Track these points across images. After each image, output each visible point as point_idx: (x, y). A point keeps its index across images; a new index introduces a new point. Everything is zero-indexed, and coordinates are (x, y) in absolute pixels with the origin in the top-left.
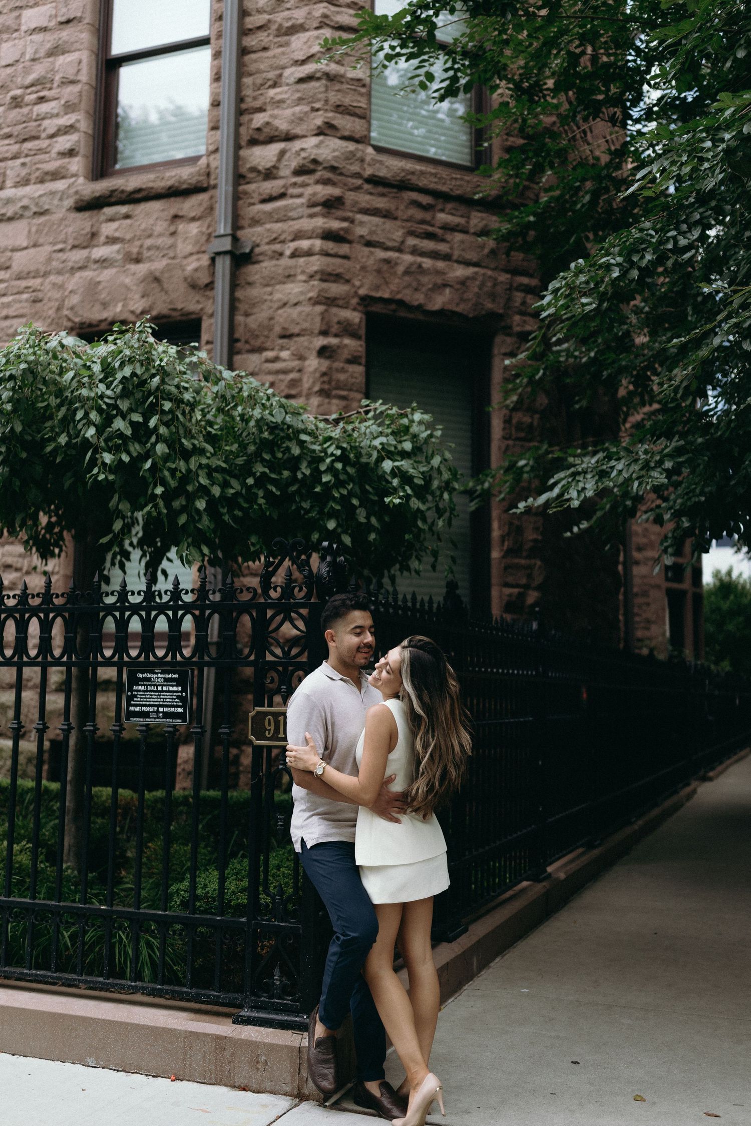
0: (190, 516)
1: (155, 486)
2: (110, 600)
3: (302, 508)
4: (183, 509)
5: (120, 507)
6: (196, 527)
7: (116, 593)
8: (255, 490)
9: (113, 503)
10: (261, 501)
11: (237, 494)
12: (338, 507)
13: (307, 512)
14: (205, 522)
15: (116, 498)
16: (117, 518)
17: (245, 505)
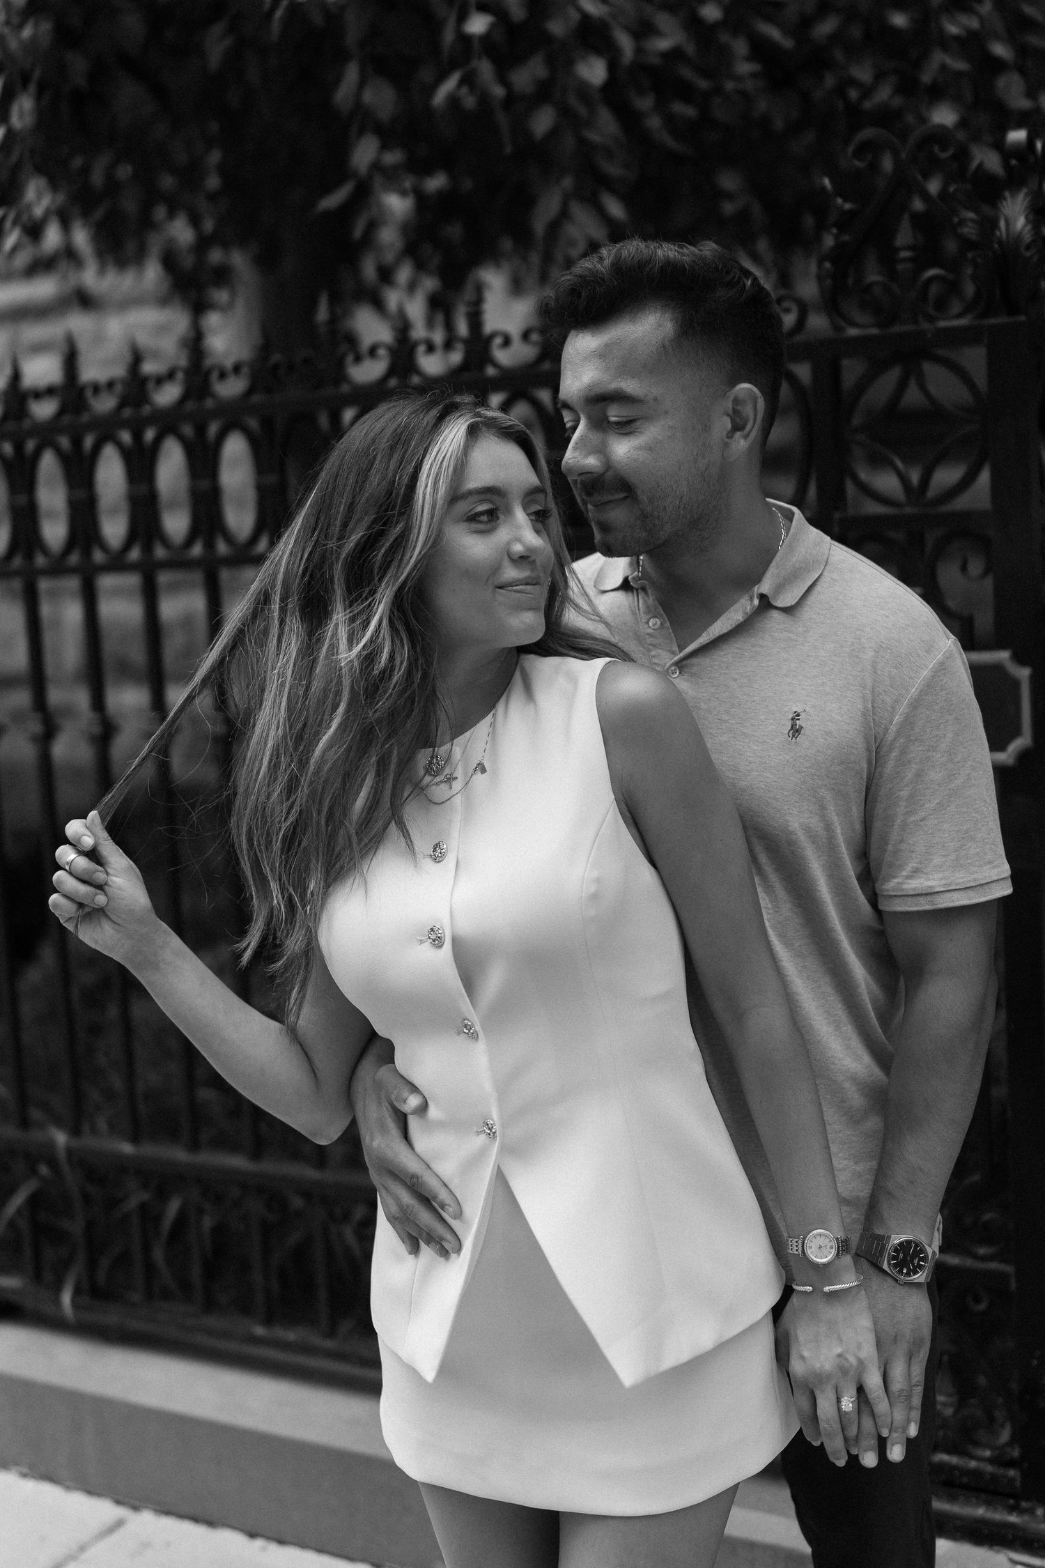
0: (565, 112)
1: (462, 17)
2: (368, 372)
3: (853, 82)
4: (544, 93)
5: (368, 97)
6: (582, 141)
7: (382, 352)
8: (724, 38)
9: (344, 93)
10: (745, 68)
11: (675, 54)
12: (960, 65)
13: (867, 92)
14: (605, 128)
15: (352, 73)
16: (361, 132)
17: (703, 84)
